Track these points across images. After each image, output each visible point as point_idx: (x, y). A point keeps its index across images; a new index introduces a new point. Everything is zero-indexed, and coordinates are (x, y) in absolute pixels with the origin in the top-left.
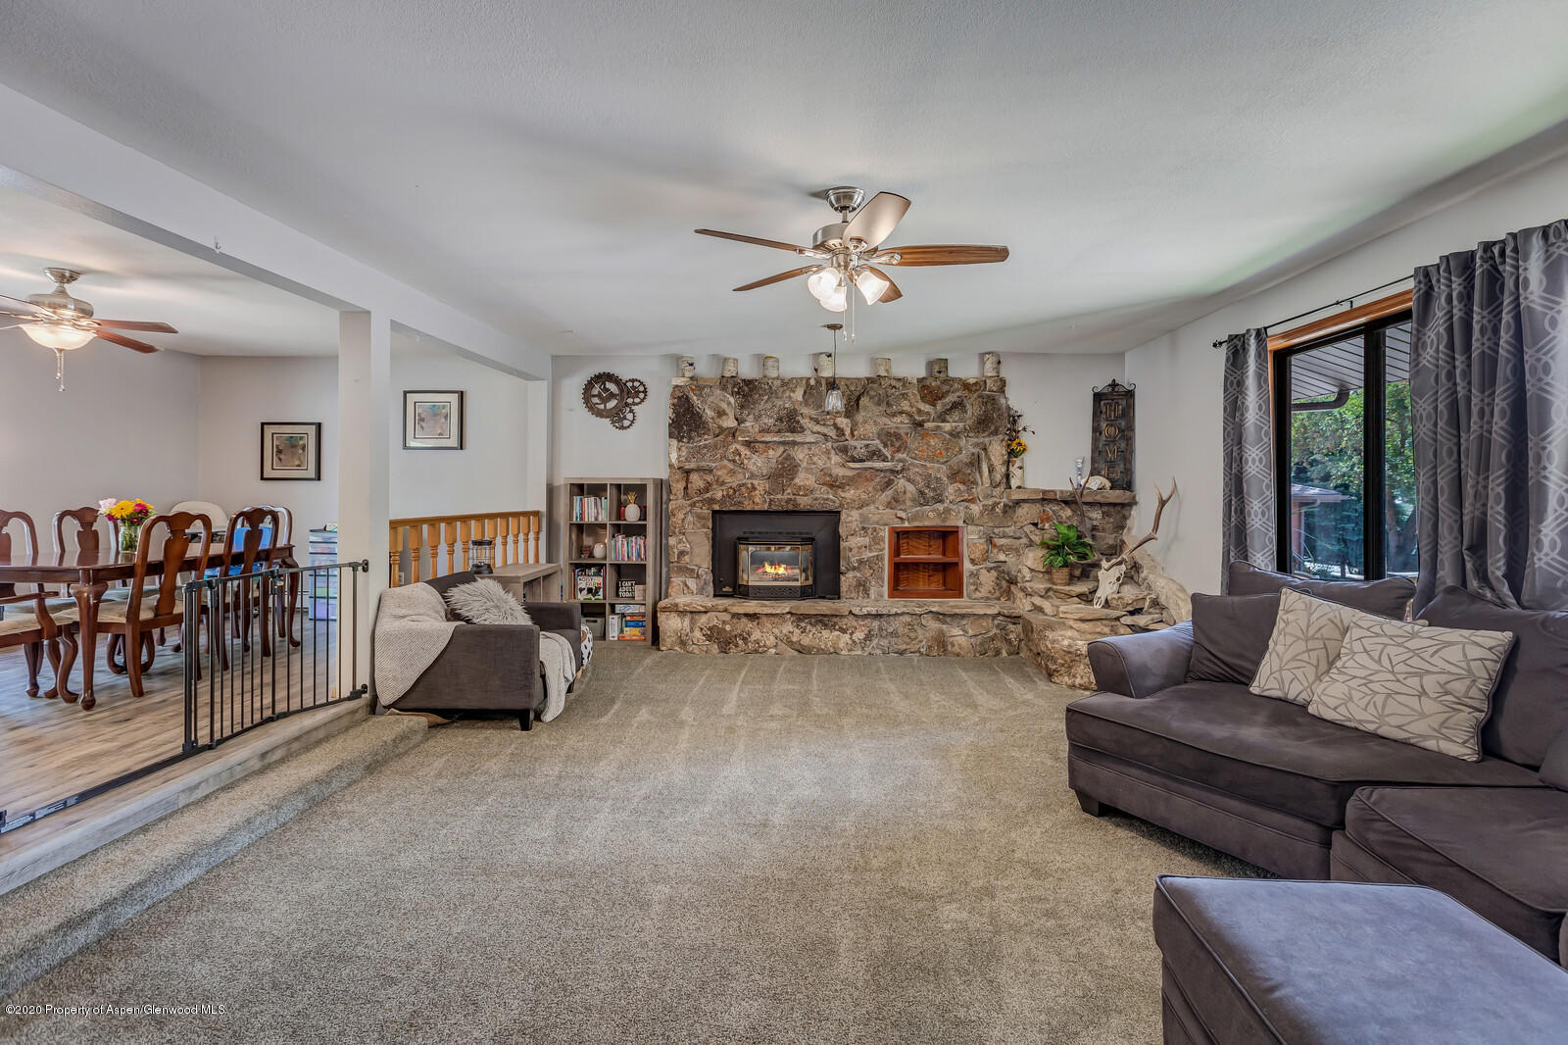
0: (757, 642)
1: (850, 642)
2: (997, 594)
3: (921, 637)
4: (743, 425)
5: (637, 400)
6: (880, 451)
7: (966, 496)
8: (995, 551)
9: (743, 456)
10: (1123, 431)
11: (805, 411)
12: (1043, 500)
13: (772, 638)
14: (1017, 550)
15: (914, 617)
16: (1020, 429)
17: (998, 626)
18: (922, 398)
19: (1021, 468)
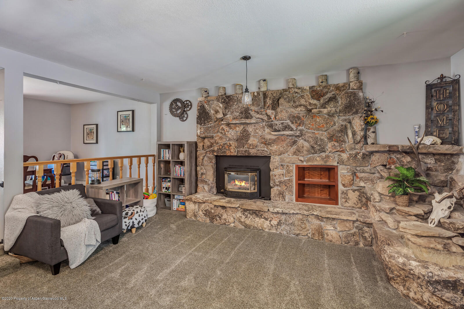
0: (225, 220)
1: (270, 225)
2: (359, 205)
3: (308, 228)
4: (226, 117)
5: (188, 109)
6: (289, 125)
7: (339, 149)
8: (358, 180)
9: (225, 131)
10: (451, 106)
11: (252, 108)
12: (389, 151)
13: (232, 219)
14: (372, 181)
15: (304, 216)
16: (373, 109)
17: (357, 227)
18: (312, 97)
19: (374, 132)
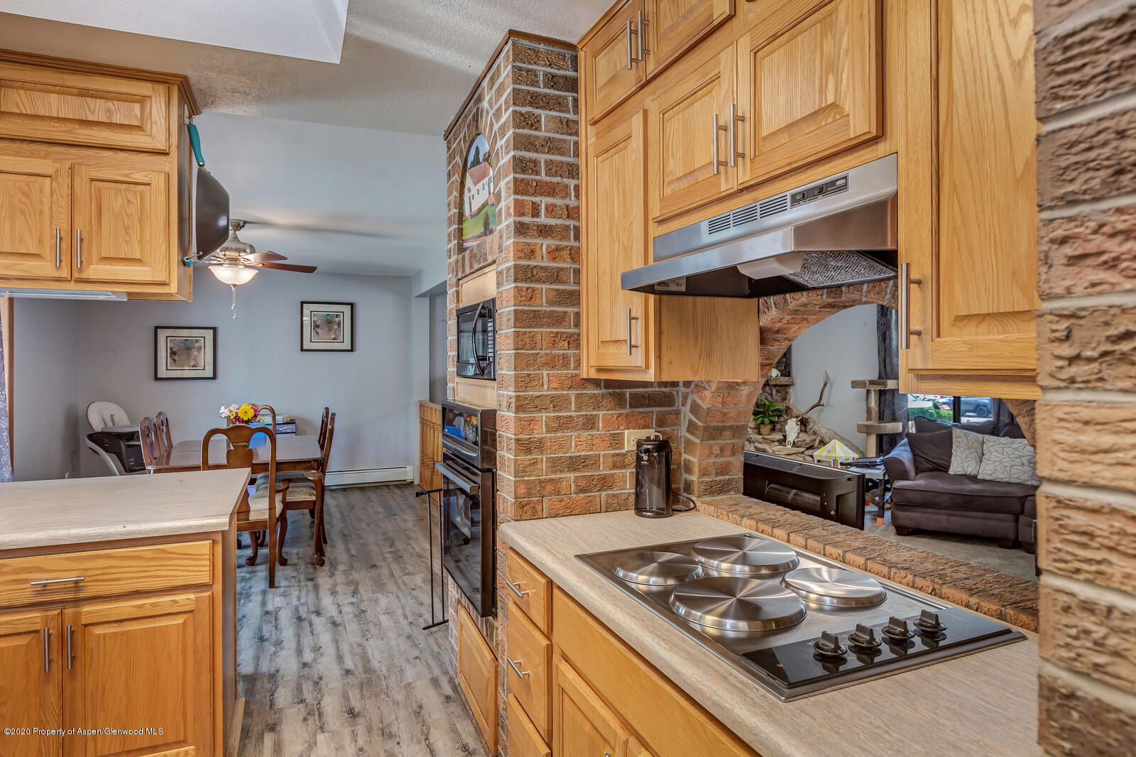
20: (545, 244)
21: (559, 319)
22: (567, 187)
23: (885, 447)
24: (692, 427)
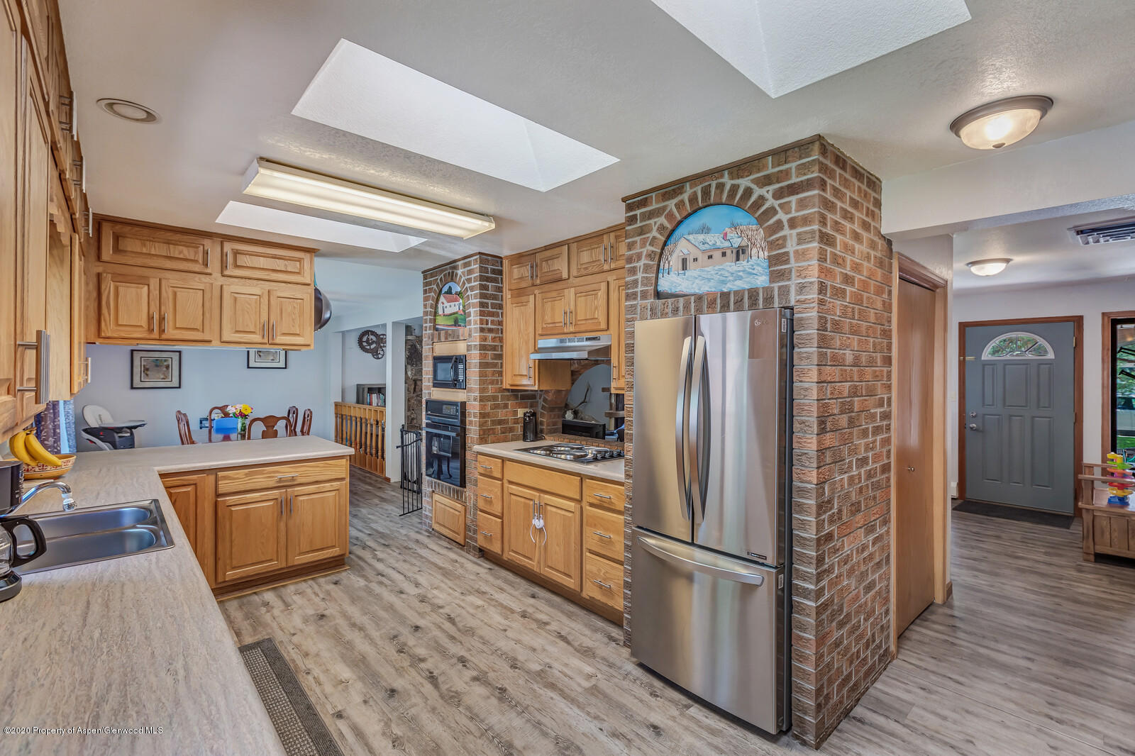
20: (490, 336)
21: (495, 365)
22: (498, 313)
23: (619, 424)
24: (543, 407)
